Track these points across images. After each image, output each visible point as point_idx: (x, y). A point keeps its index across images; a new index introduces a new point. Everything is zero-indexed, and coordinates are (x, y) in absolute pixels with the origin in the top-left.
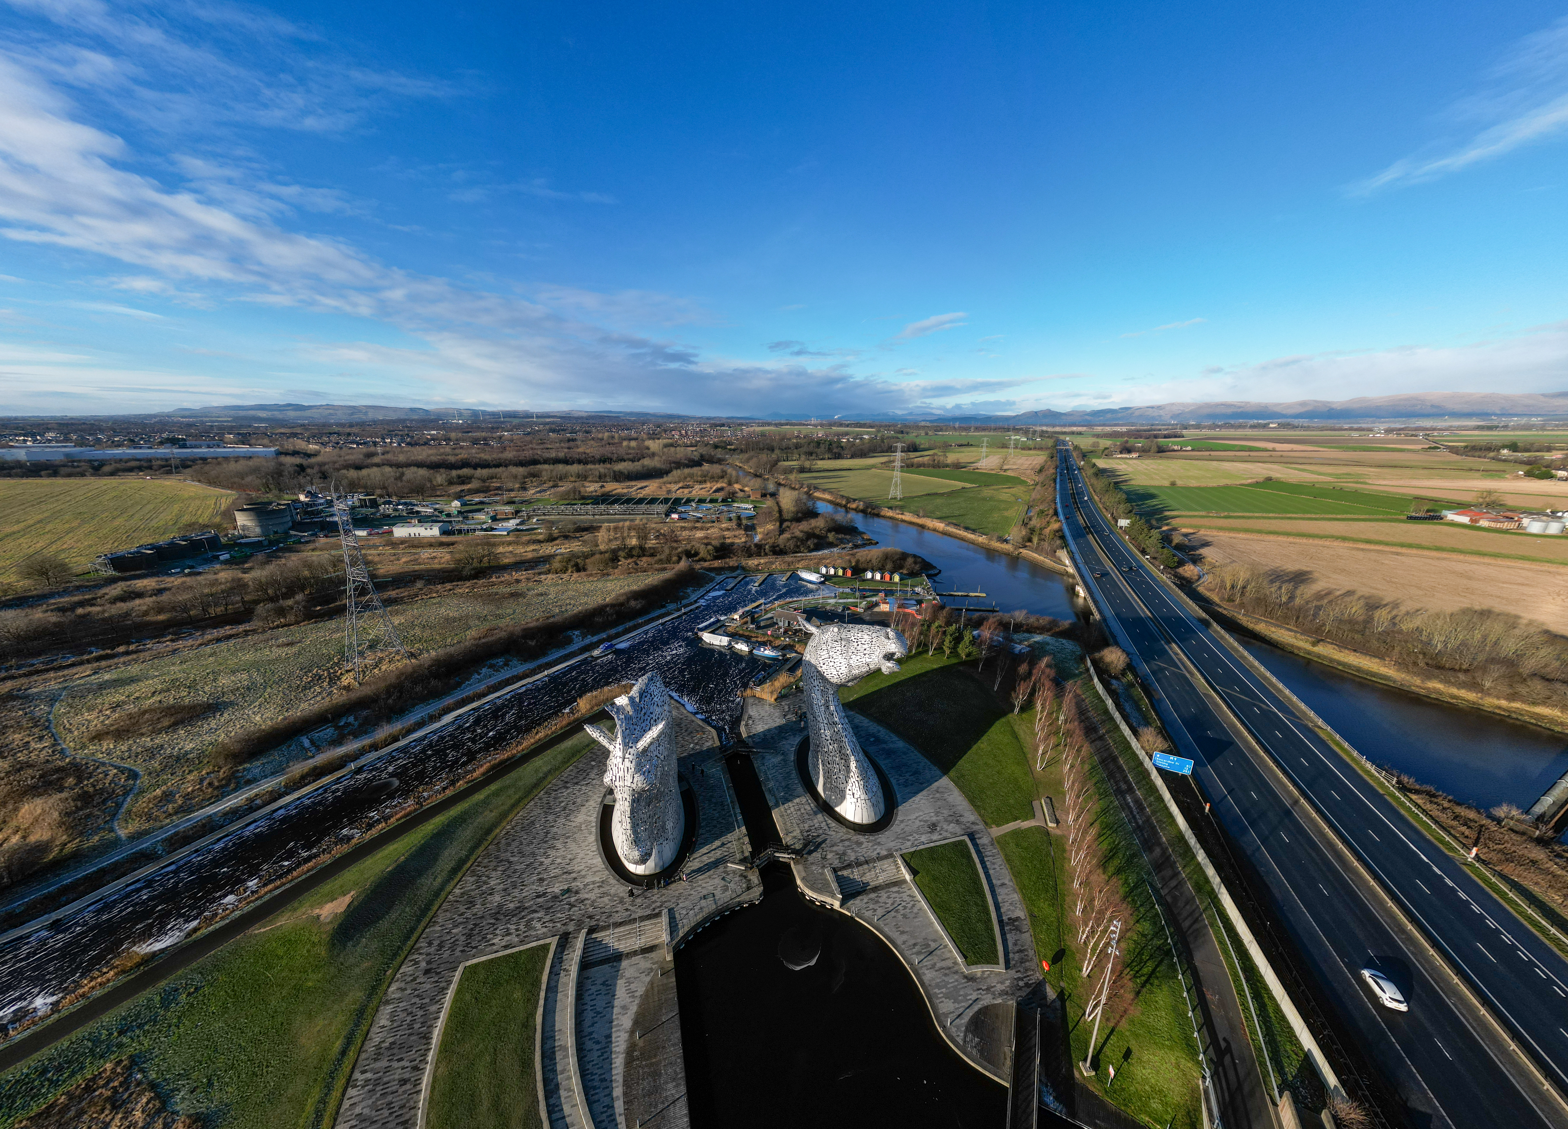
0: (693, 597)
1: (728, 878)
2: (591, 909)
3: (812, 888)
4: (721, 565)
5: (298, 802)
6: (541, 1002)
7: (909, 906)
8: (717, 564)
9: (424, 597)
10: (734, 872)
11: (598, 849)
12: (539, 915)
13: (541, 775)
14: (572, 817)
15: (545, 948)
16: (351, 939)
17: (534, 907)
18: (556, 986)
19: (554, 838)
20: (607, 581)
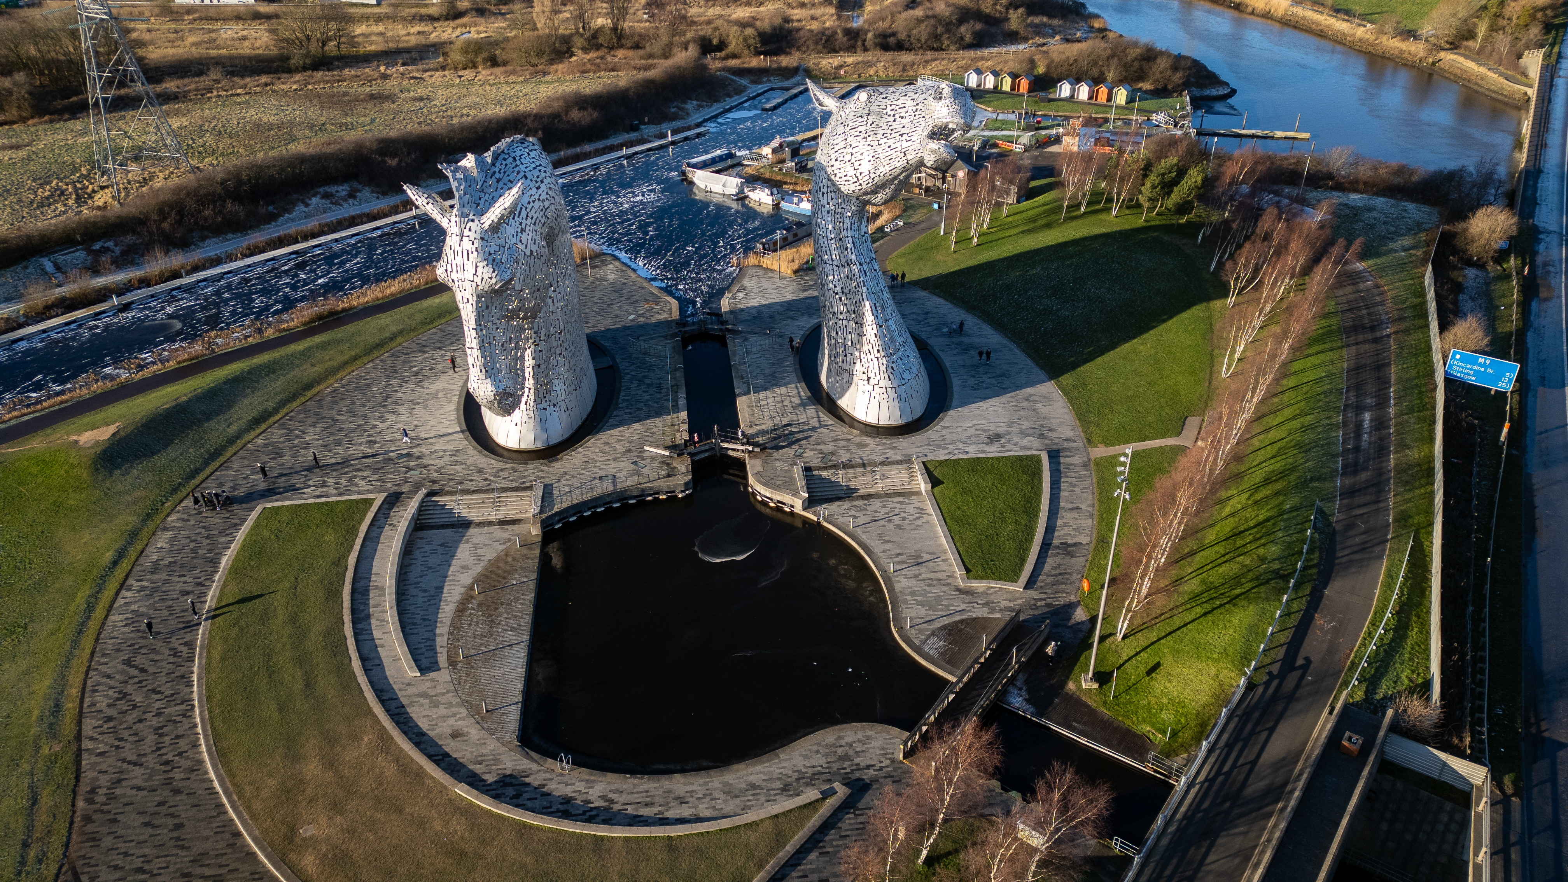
0: (697, 118)
1: (642, 463)
2: (435, 475)
3: (766, 484)
4: (763, 65)
5: (44, 336)
6: (357, 547)
7: (911, 518)
8: (755, 62)
9: (223, 93)
10: (653, 458)
11: (458, 418)
12: (365, 474)
13: (387, 335)
14: (425, 384)
15: (369, 502)
16: (119, 467)
17: (359, 466)
18: (379, 538)
19: (397, 403)
20: (540, 83)
